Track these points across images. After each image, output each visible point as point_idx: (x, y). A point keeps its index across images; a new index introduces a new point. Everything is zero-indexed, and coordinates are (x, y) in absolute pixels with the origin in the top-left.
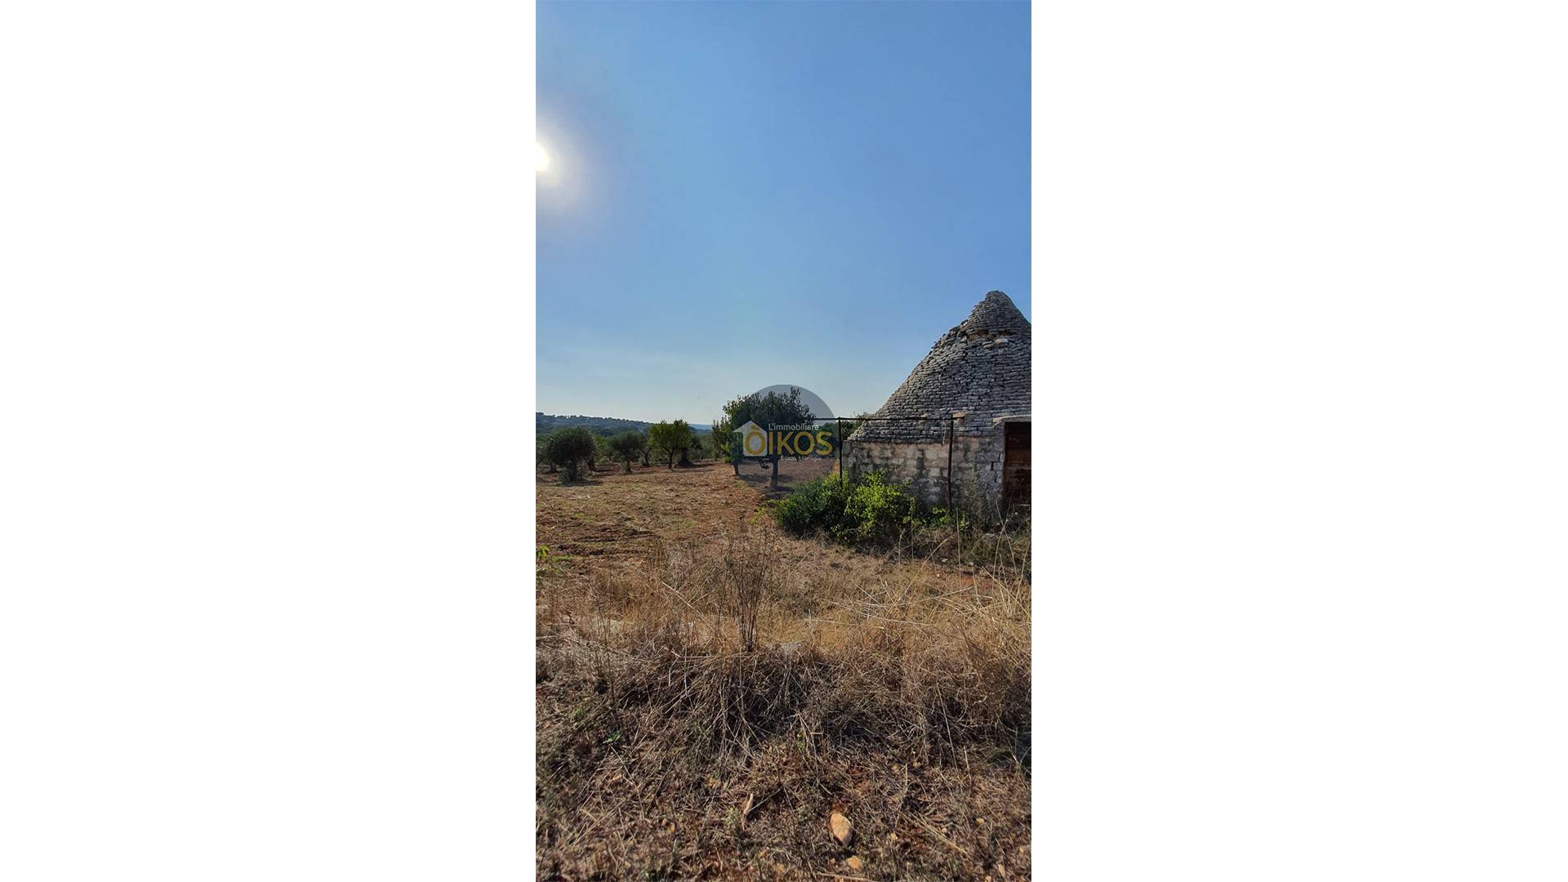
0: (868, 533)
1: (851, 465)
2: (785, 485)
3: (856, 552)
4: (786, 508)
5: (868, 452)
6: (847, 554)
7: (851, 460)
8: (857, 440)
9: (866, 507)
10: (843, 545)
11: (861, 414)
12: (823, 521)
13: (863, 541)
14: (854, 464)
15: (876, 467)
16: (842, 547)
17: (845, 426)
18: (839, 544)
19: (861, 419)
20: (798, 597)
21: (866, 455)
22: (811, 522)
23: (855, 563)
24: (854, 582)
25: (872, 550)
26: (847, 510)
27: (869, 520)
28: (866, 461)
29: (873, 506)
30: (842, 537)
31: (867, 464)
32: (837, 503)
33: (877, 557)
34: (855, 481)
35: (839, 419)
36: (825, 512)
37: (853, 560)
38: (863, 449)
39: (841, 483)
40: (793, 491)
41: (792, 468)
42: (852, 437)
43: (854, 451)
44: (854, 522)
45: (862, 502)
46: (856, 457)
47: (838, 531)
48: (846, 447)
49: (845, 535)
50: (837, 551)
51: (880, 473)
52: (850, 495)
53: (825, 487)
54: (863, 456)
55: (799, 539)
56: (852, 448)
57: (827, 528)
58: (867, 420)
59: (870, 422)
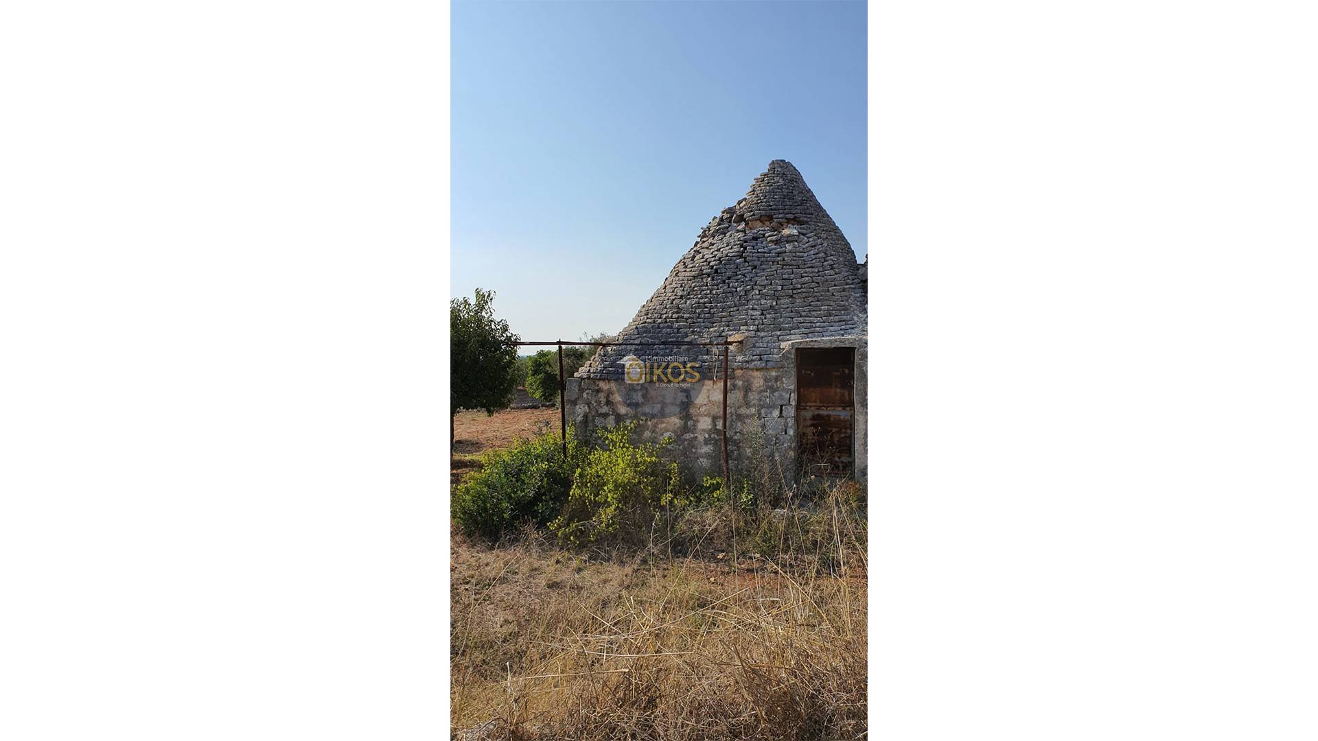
0: (608, 526)
1: (579, 418)
2: (468, 457)
3: (590, 558)
4: (467, 497)
5: (608, 396)
6: (575, 564)
7: (581, 409)
8: (589, 378)
9: (605, 484)
10: (568, 550)
11: (597, 336)
12: (534, 514)
13: (599, 541)
14: (586, 416)
15: (619, 418)
16: (567, 555)
17: (571, 355)
18: (562, 548)
19: (596, 344)
20: (491, 647)
21: (603, 400)
22: (514, 518)
23: (589, 577)
24: (585, 608)
25: (614, 554)
26: (574, 491)
27: (610, 505)
28: (605, 409)
29: (615, 482)
30: (566, 537)
31: (605, 415)
32: (558, 483)
33: (622, 563)
34: (587, 443)
35: (559, 343)
36: (538, 498)
37: (585, 573)
38: (598, 391)
39: (564, 448)
40: (481, 466)
41: (483, 428)
42: (582, 372)
43: (585, 395)
44: (585, 511)
45: (598, 476)
46: (589, 404)
47: (560, 527)
48: (572, 390)
49: (571, 534)
50: (558, 562)
51: (626, 428)
52: (578, 466)
53: (537, 456)
54: (599, 403)
55: (491, 548)
56: (581, 390)
57: (542, 524)
58: (605, 345)
59: (609, 349)
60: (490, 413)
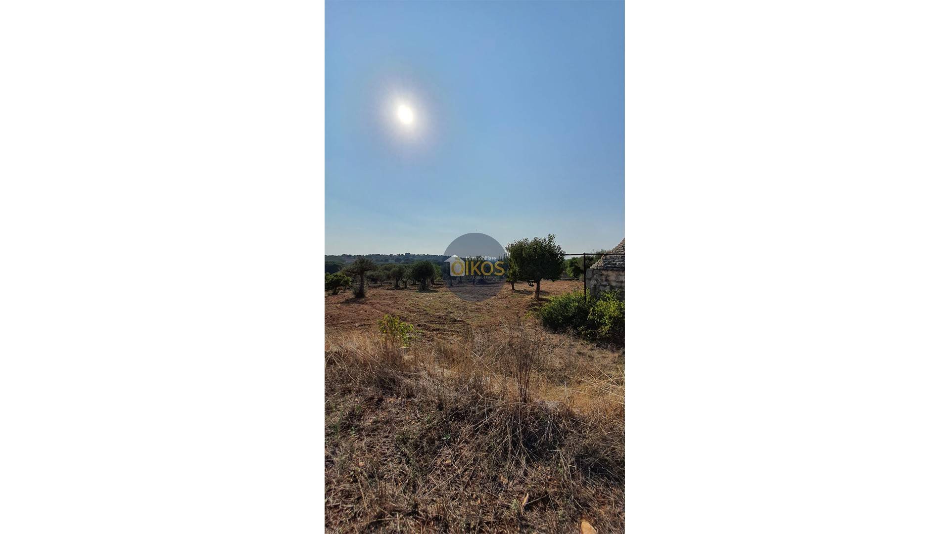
0: (606, 334)
1: (592, 286)
2: (544, 297)
3: (597, 346)
4: (545, 312)
5: (606, 278)
6: (590, 347)
7: (593, 282)
8: (597, 269)
9: (604, 316)
10: (587, 340)
11: (599, 251)
12: (572, 323)
13: (602, 339)
14: (595, 285)
15: (612, 288)
16: (586, 342)
17: (588, 260)
18: (584, 339)
19: (599, 255)
20: (555, 371)
21: (604, 279)
22: (563, 323)
23: (596, 353)
24: (596, 367)
25: (609, 346)
26: (590, 316)
27: (607, 325)
28: (605, 283)
29: (610, 315)
30: (586, 335)
31: (605, 286)
32: (582, 312)
33: (613, 352)
34: (596, 297)
35: (584, 254)
36: (573, 317)
37: (594, 351)
38: (601, 275)
39: (585, 298)
40: (550, 301)
41: (549, 286)
42: (594, 266)
43: (595, 276)
44: (594, 325)
45: (601, 312)
46: (597, 280)
47: (583, 330)
48: (589, 274)
49: (588, 334)
50: (582, 344)
51: (615, 292)
52: (591, 306)
53: (573, 300)
54: (602, 280)
55: (554, 333)
56: (593, 275)
57: (575, 328)
58: (605, 255)
59: (608, 256)
60: (553, 281)
